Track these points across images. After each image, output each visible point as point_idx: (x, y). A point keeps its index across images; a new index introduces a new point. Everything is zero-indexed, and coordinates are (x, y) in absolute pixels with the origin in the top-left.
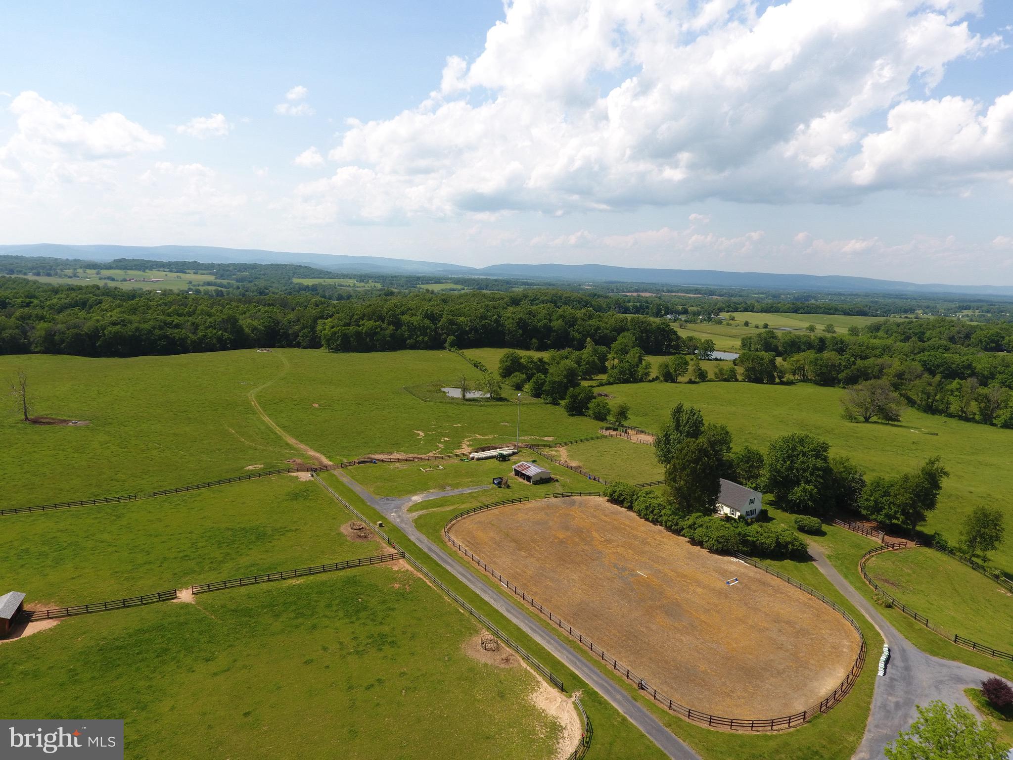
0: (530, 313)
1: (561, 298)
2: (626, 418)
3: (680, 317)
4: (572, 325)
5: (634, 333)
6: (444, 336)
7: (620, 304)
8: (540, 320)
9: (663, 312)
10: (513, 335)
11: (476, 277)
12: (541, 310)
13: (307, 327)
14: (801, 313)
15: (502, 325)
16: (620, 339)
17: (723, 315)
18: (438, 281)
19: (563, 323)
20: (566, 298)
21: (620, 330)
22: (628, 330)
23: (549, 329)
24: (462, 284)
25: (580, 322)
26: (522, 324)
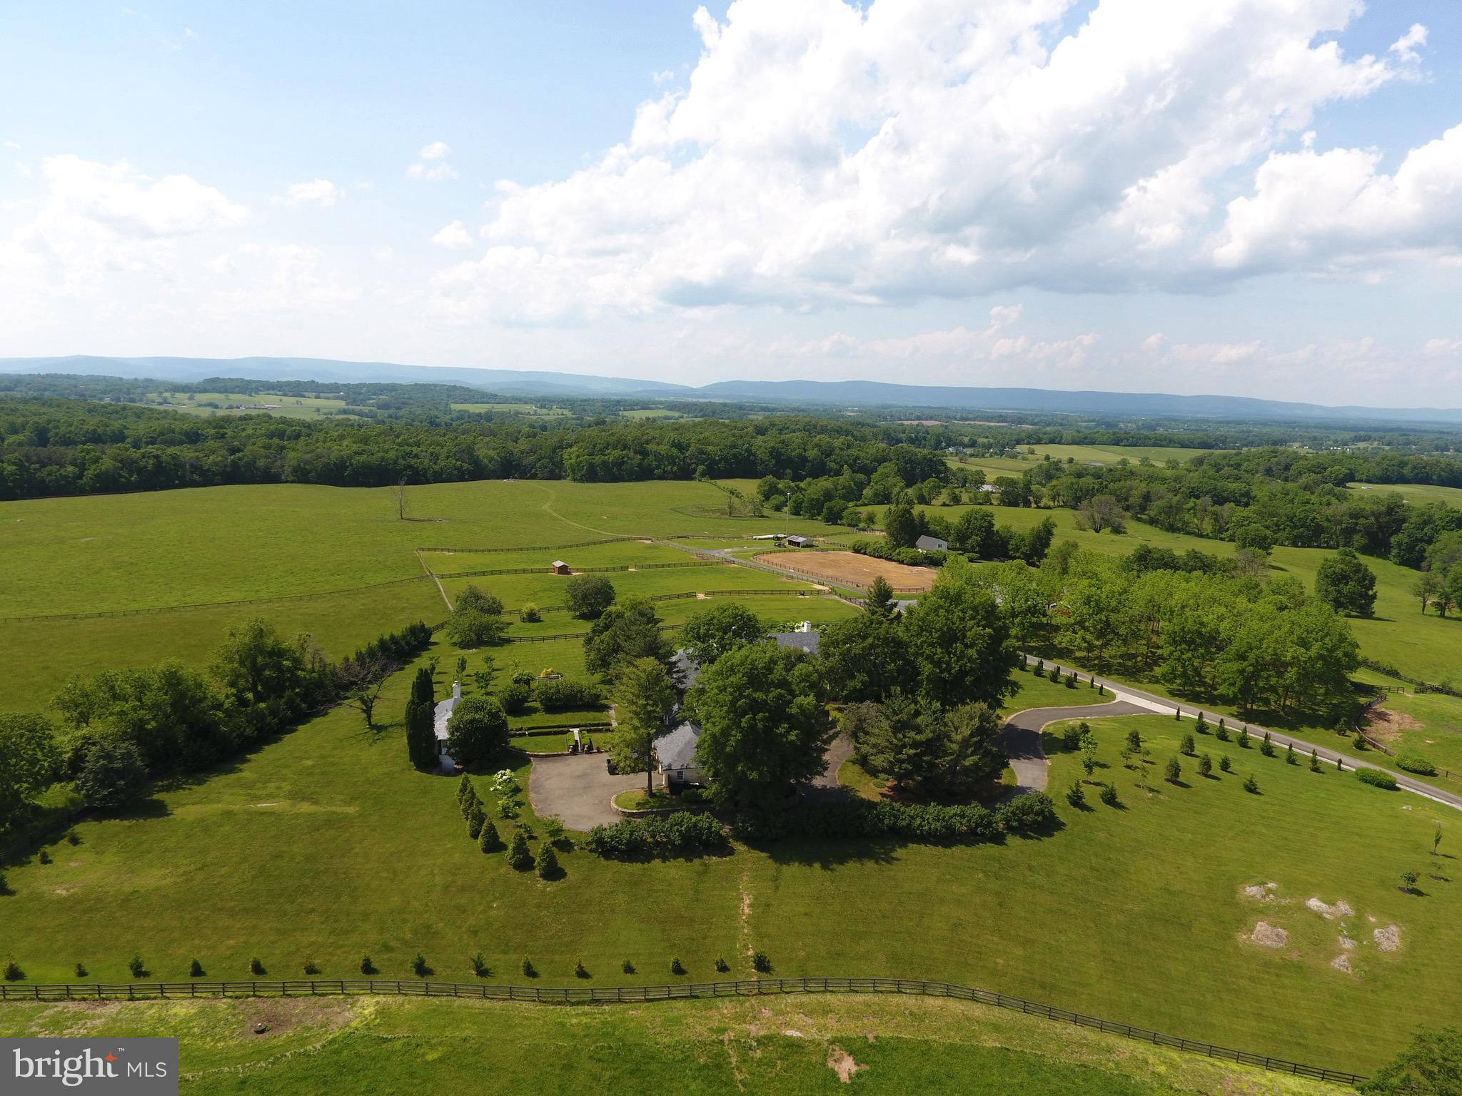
0: (783, 442)
1: (815, 427)
2: (873, 523)
3: (965, 450)
4: (828, 455)
5: (897, 464)
6: (693, 466)
7: (890, 435)
8: (795, 450)
9: (944, 444)
10: (766, 465)
11: (695, 400)
12: (796, 438)
13: (545, 457)
14: (1125, 446)
15: (754, 455)
16: (881, 470)
17: (1019, 448)
18: (645, 406)
19: (819, 453)
20: (822, 427)
21: (883, 460)
22: (890, 460)
23: (804, 460)
24: (679, 411)
25: (837, 451)
26: (775, 454)
